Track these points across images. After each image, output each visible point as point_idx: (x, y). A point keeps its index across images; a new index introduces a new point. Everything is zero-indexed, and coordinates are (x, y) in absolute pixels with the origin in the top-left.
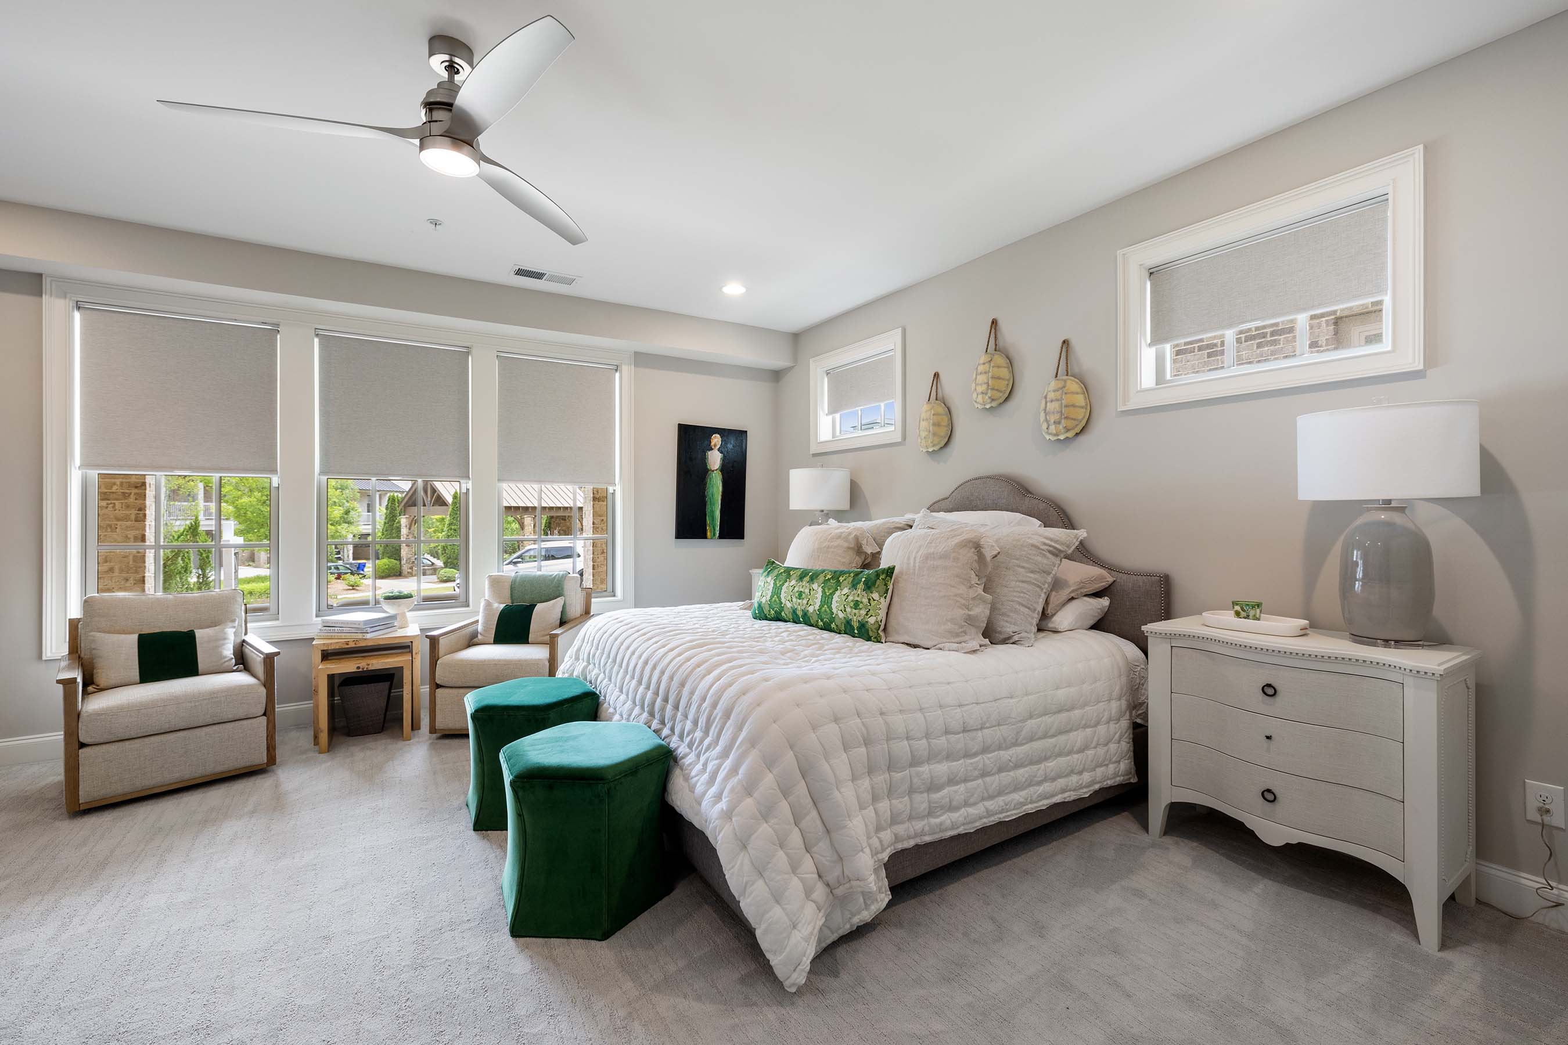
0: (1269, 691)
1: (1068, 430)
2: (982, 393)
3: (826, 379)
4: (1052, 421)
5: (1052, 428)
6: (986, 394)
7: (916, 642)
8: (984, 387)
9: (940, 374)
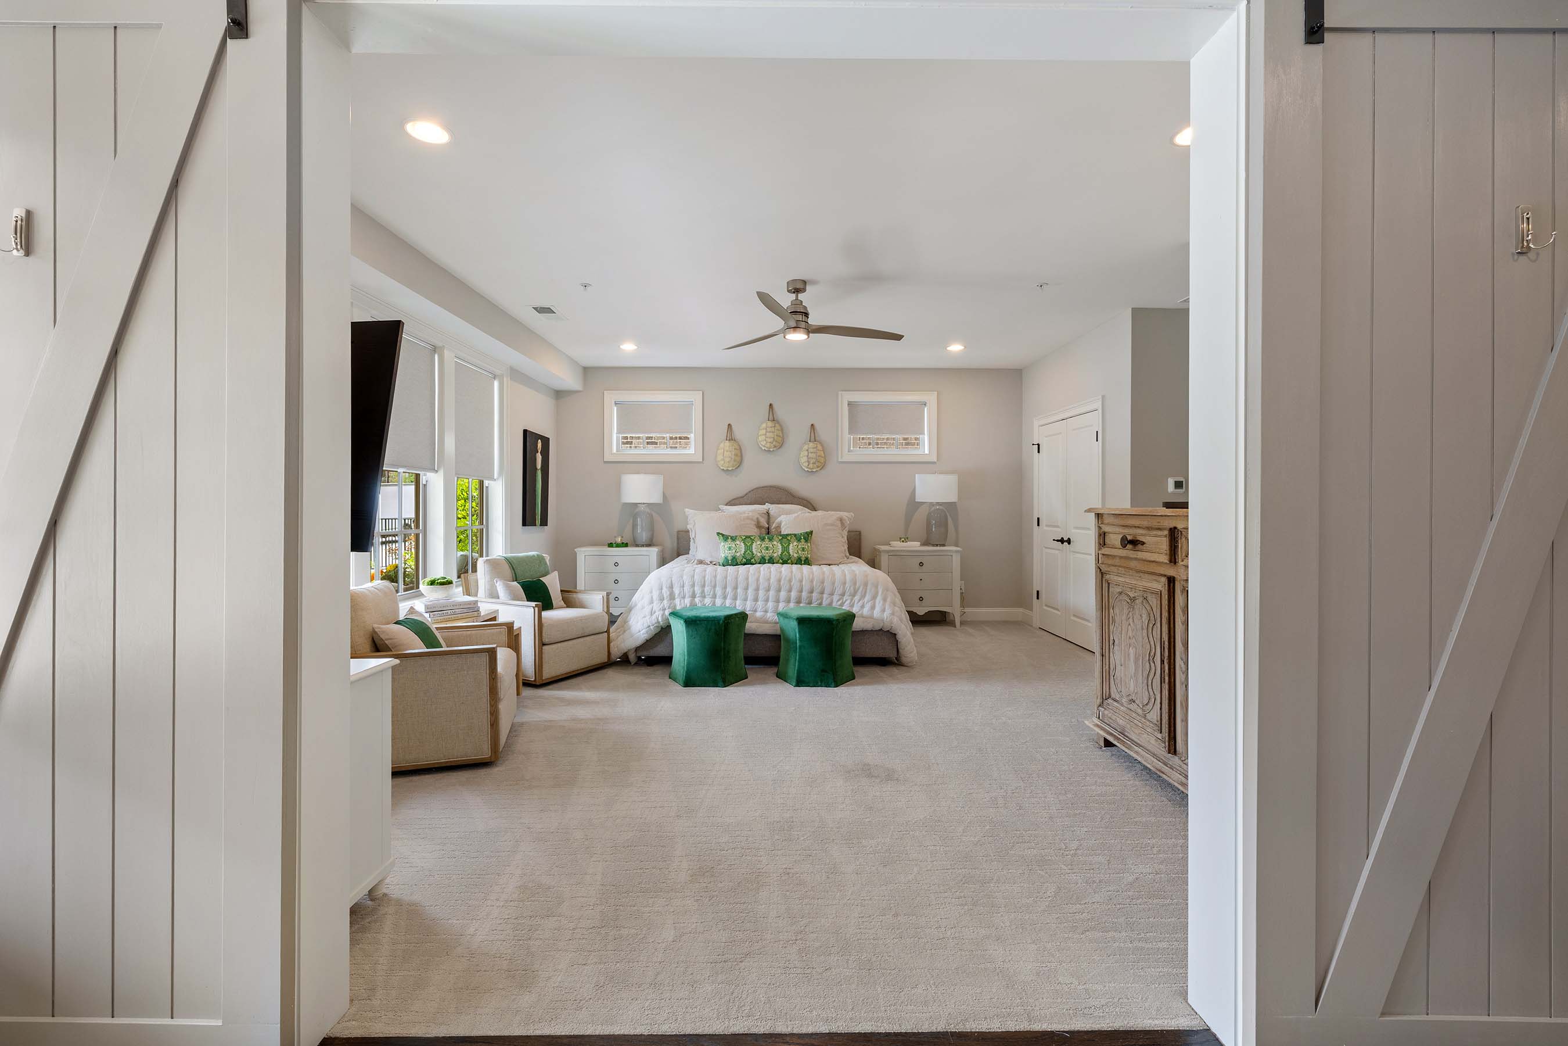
0: (921, 564)
1: (818, 467)
2: (770, 443)
3: (615, 408)
4: (812, 462)
5: (811, 466)
6: (772, 443)
7: (830, 563)
8: (772, 440)
9: (732, 425)
